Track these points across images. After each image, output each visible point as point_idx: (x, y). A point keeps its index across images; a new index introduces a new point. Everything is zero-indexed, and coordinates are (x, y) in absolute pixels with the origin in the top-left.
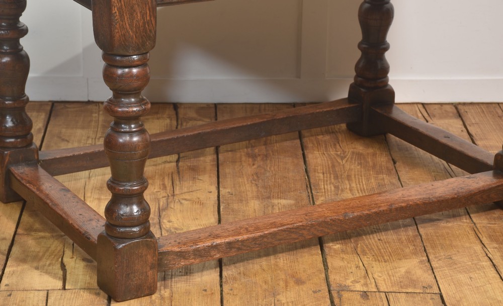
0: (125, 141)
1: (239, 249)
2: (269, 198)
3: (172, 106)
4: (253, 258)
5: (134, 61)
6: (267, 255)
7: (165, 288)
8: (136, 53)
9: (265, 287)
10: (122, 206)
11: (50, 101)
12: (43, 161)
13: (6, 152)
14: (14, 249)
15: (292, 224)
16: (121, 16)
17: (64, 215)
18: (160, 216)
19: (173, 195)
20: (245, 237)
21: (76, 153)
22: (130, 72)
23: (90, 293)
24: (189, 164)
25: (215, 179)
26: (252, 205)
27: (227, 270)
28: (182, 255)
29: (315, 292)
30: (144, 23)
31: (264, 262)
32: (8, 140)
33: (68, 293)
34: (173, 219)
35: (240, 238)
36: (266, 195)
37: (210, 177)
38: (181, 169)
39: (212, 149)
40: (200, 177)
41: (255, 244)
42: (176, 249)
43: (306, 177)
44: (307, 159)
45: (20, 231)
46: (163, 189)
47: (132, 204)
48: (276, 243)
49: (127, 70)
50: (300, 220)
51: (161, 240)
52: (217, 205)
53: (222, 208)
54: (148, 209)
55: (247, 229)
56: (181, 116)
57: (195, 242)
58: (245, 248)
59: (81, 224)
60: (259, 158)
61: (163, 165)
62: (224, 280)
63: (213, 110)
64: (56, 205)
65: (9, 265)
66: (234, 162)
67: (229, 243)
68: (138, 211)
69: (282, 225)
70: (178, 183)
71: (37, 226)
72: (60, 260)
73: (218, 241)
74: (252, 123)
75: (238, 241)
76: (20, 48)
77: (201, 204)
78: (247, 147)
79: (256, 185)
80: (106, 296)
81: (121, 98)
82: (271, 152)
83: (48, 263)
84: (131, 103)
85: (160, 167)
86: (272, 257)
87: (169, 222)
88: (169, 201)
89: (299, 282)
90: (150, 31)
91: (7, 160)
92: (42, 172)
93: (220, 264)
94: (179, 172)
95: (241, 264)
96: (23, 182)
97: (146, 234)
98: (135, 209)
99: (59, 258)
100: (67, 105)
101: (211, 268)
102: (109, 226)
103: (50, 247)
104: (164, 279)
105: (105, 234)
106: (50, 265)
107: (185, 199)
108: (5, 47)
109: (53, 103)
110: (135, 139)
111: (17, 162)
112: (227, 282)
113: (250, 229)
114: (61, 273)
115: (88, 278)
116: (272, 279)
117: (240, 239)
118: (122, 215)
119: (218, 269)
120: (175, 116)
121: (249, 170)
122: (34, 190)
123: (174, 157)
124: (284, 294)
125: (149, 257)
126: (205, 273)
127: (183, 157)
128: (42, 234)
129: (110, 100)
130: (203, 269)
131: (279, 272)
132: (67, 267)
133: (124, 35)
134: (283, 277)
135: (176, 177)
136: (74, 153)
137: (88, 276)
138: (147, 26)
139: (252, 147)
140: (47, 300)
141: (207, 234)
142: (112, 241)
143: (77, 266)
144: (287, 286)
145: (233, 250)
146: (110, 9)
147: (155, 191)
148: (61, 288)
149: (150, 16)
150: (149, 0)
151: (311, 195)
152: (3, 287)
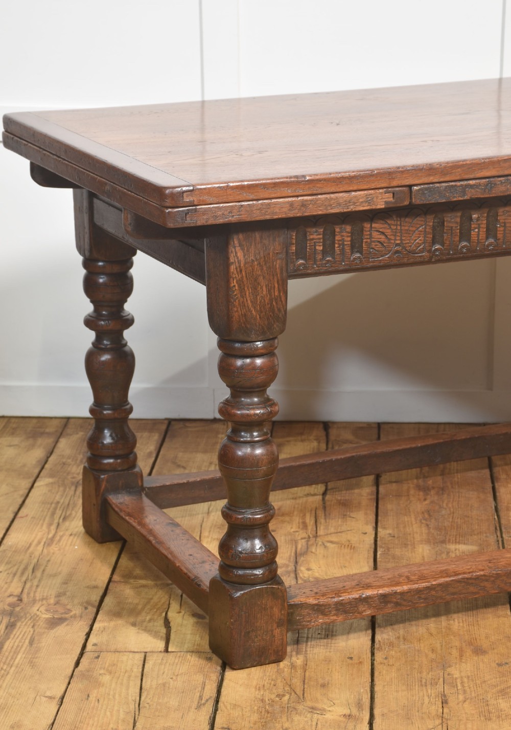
0: (245, 454)
1: (397, 604)
2: (443, 542)
3: (321, 426)
4: (417, 619)
5: (257, 348)
6: (437, 614)
7: (298, 653)
8: (259, 338)
9: (433, 656)
10: (241, 541)
11: (166, 419)
12: (149, 488)
13: (102, 477)
14: (107, 600)
15: (469, 573)
16: (242, 290)
17: (169, 556)
18: (296, 562)
19: (316, 536)
20: (406, 588)
21: (191, 480)
22: (252, 363)
23: (199, 657)
24: (339, 498)
25: (372, 517)
26: (420, 550)
27: (382, 633)
28: (319, 609)
29: (500, 665)
30: (271, 300)
31: (432, 624)
32: (106, 461)
33: (170, 656)
34: (314, 566)
35: (399, 589)
36: (440, 537)
37: (366, 514)
38: (328, 503)
39: (371, 478)
40: (352, 515)
41: (420, 598)
42: (312, 601)
43: (496, 517)
44: (498, 494)
45: (116, 578)
46: (302, 529)
47: (253, 538)
48: (448, 597)
49: (248, 361)
50: (480, 567)
51: (292, 589)
52: (372, 550)
53: (379, 553)
54: (275, 545)
55: (408, 577)
56: (332, 438)
57: (338, 593)
58: (405, 603)
59: (190, 567)
60: (433, 492)
61: (305, 499)
62: (376, 646)
63: (376, 431)
64: (161, 543)
65: (99, 620)
66: (398, 496)
67: (384, 596)
68: (261, 548)
69: (456, 574)
70: (323, 521)
71: (138, 571)
72: (164, 614)
73: (369, 593)
74: (423, 444)
75: (396, 593)
76: (124, 342)
77: (352, 548)
78: (417, 478)
79: (427, 525)
80: (220, 662)
81: (241, 397)
82: (449, 484)
83: (148, 618)
84: (253, 404)
85: (300, 501)
86: (443, 618)
87: (308, 569)
88: (310, 543)
89: (479, 651)
90: (279, 310)
91: (103, 487)
92: (146, 502)
93: (373, 625)
94: (325, 508)
95: (401, 625)
96: (122, 514)
97: (272, 579)
98: (258, 544)
99: (163, 612)
100: (188, 424)
101: (361, 630)
102: (225, 568)
103: (152, 599)
104: (297, 642)
105: (219, 579)
106: (150, 621)
107: (331, 542)
108: (105, 342)
109: (170, 422)
110: (258, 451)
111: (116, 490)
112: (380, 649)
113: (413, 578)
114: (164, 630)
115: (198, 638)
116: (442, 646)
117: (398, 591)
118: (241, 552)
119: (370, 632)
120: (324, 438)
121: (418, 506)
122: (135, 524)
123: (320, 488)
124: (457, 666)
125: (276, 610)
126: (352, 636)
127: (332, 489)
128: (143, 582)
129: (227, 400)
130: (350, 630)
131: (452, 637)
132: (172, 624)
133: (245, 315)
134: (457, 644)
135: (321, 513)
136: (188, 480)
137: (198, 635)
138: (274, 303)
139: (425, 477)
140: (144, 665)
141: (354, 583)
142: (227, 587)
143: (185, 622)
144: (461, 656)
145: (389, 605)
146: (228, 282)
147: (292, 530)
148: (163, 650)
149: (279, 292)
150: (278, 271)
151: (500, 540)
152: (89, 647)
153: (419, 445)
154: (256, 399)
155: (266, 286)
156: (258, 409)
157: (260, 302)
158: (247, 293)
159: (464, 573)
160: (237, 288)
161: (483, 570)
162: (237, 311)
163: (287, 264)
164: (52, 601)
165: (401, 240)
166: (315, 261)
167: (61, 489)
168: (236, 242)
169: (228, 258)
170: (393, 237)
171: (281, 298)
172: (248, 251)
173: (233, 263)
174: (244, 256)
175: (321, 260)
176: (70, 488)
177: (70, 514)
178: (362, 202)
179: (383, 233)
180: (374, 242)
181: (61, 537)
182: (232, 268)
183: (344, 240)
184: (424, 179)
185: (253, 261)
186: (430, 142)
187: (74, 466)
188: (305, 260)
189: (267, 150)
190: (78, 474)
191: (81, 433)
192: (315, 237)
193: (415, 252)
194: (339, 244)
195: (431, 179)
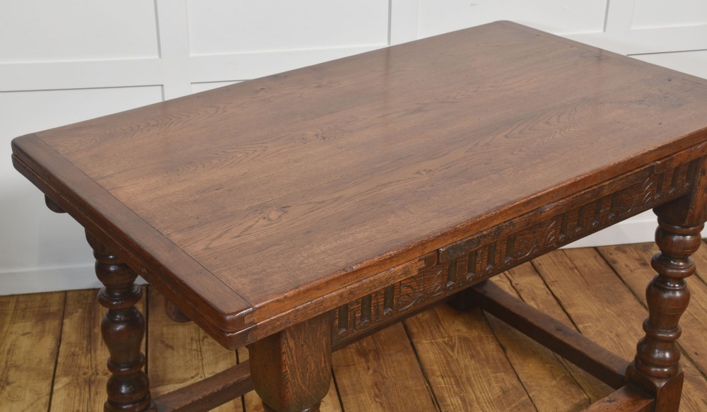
16: (293, 372)
30: (318, 372)
43: (427, 385)
44: (419, 354)
60: (371, 357)
66: (347, 366)
79: (381, 404)
82: (379, 345)
90: (325, 378)
121: (367, 378)
133: (296, 392)
138: (321, 374)
146: (279, 368)
149: (325, 363)
150: (324, 344)
155: (314, 362)
157: (309, 378)
158: (298, 374)
160: (288, 372)
162: (289, 391)
163: (331, 338)
165: (424, 287)
166: (355, 327)
167: (78, 391)
168: (288, 334)
169: (280, 349)
170: (417, 288)
171: (326, 367)
172: (298, 338)
173: (284, 353)
174: (295, 344)
175: (360, 324)
176: (84, 389)
178: (400, 275)
179: (410, 287)
180: (402, 295)
182: (284, 357)
183: (378, 302)
184: (450, 241)
185: (302, 346)
186: (424, 173)
187: (83, 357)
188: (347, 328)
189: (289, 205)
190: (88, 368)
191: (80, 310)
192: (355, 307)
193: (434, 293)
194: (375, 307)
195: (455, 239)
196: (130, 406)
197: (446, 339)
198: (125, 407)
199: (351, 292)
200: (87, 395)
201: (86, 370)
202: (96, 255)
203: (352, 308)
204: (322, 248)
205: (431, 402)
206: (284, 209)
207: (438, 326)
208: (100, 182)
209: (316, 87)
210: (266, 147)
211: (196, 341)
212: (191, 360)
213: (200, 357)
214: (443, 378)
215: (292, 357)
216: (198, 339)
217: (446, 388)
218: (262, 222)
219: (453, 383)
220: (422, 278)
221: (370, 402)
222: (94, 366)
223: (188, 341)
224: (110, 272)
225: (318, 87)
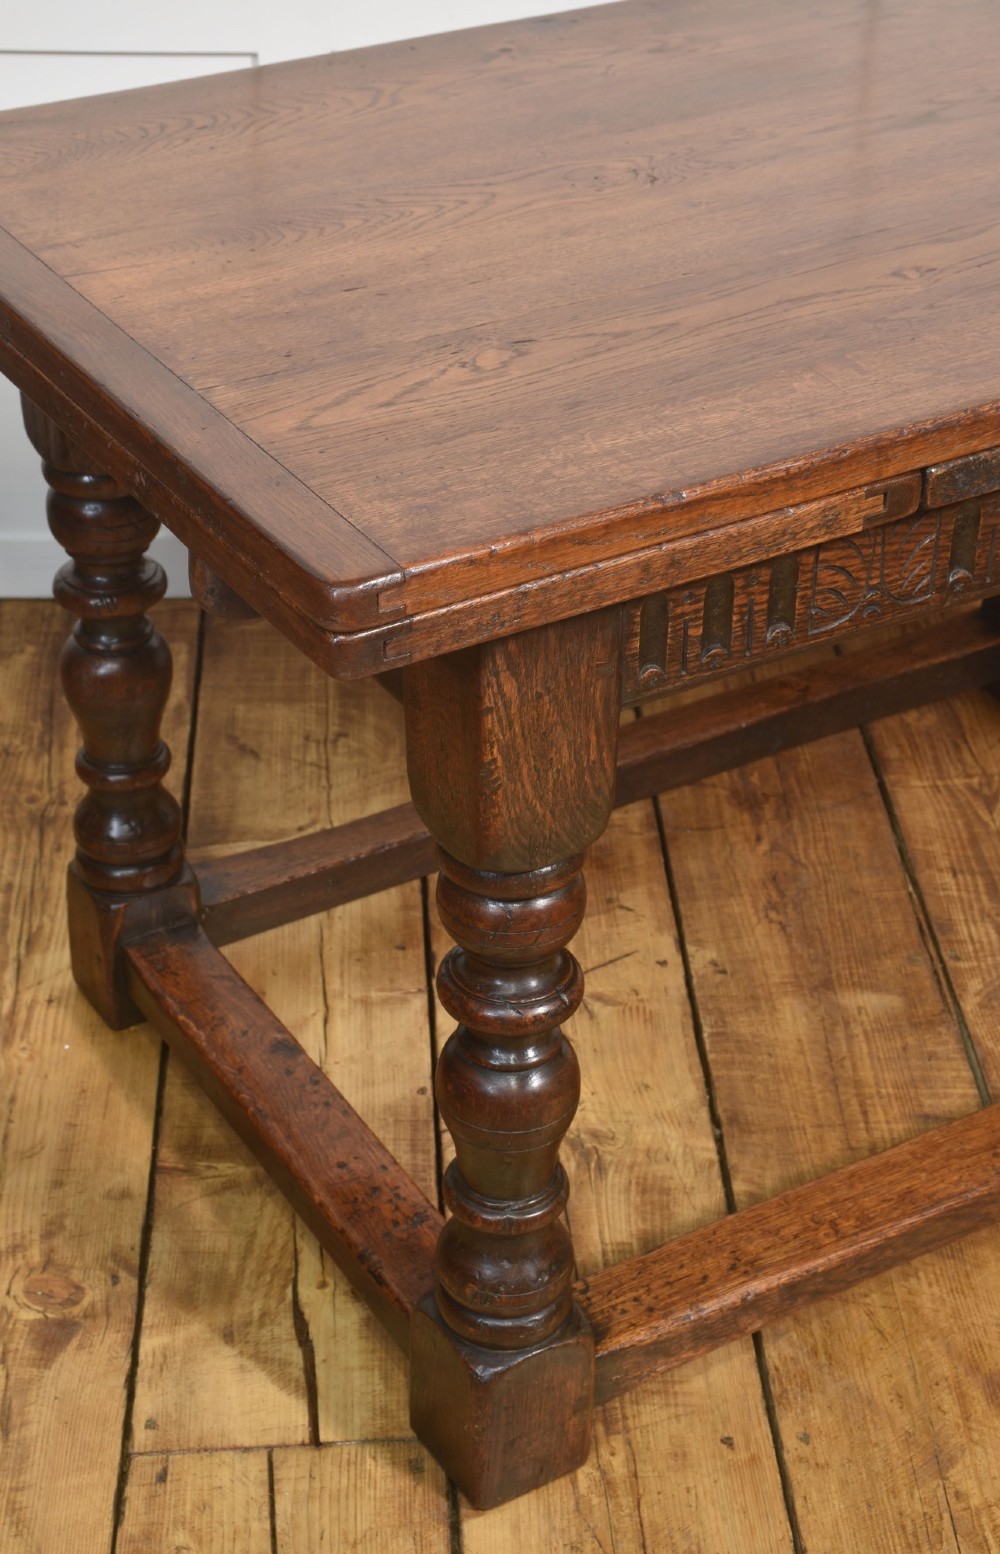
0: (505, 1090)
1: (816, 1293)
2: (827, 984)
5: (544, 884)
8: (548, 860)
9: (905, 1421)
12: (212, 908)
13: (114, 907)
14: (157, 1241)
15: (959, 1194)
16: (512, 766)
20: (834, 1257)
21: (299, 874)
22: (526, 907)
23: (393, 1463)
25: (667, 907)
26: (788, 1017)
30: (580, 773)
32: (120, 874)
33: (328, 1460)
35: (820, 1264)
43: (911, 889)
44: (897, 812)
45: (165, 1155)
47: (523, 1255)
49: (516, 905)
52: (690, 1022)
55: (834, 1225)
57: (695, 1300)
60: (768, 811)
62: (774, 1387)
65: (149, 1323)
66: (703, 828)
67: (791, 1287)
68: (541, 1275)
69: (933, 1202)
71: (210, 1129)
72: (289, 1292)
73: (760, 1286)
74: (752, 721)
75: (815, 1275)
77: (646, 1015)
79: (783, 928)
80: (442, 1476)
81: (494, 977)
82: (794, 783)
83: (257, 1308)
84: (528, 993)
91: (118, 927)
97: (562, 1323)
99: (285, 1287)
103: (254, 1233)
105: (436, 1313)
106: (262, 1318)
107: (602, 998)
111: (145, 929)
112: (785, 1399)
114: (297, 1355)
115: (377, 1383)
116: (914, 1378)
117: (820, 1269)
118: (495, 1289)
121: (749, 861)
122: (201, 1045)
124: (968, 1459)
125: (571, 1384)
128: (226, 1168)
131: (928, 1342)
132: (313, 1335)
133: (518, 819)
134: (946, 1367)
136: (290, 875)
137: (377, 1373)
138: (588, 780)
140: (272, 1503)
142: (463, 1352)
143: (341, 1322)
144: (966, 1416)
146: (478, 753)
148: (307, 1441)
149: (600, 751)
150: (599, 705)
151: (939, 967)
152: (141, 1436)
153: (744, 725)
154: (533, 983)
155: (569, 745)
156: (540, 1004)
157: (554, 784)
158: (525, 771)
159: (949, 1197)
160: (500, 763)
161: (986, 1183)
162: (500, 814)
163: (619, 686)
164: (35, 1255)
165: (882, 576)
166: (684, 663)
167: (12, 838)
168: (500, 661)
169: (480, 699)
170: (863, 575)
171: (602, 763)
172: (528, 675)
173: (490, 710)
174: (519, 690)
175: (698, 657)
176: (29, 836)
177: (41, 927)
178: (812, 528)
179: (842, 569)
180: (821, 592)
181: (31, 1008)
182: (489, 721)
183: (752, 603)
184: (959, 448)
185: (540, 696)
186: (913, 275)
187: (30, 761)
188: (662, 663)
189: (532, 336)
190: (40, 787)
191: (30, 649)
192: (687, 608)
193: (909, 595)
194: (742, 614)
195: (974, 444)
196: (130, 872)
197: (975, 781)
198: (118, 874)
199: (673, 562)
200: (34, 851)
201: (34, 791)
202: (50, 473)
203: (679, 610)
204: (607, 443)
205: (915, 931)
206: (519, 346)
207: (957, 747)
208: (46, 255)
209: (652, 51)
210: (494, 195)
211: (318, 743)
212: (301, 787)
213: (324, 782)
214: (955, 875)
215: (511, 725)
216: (322, 737)
217: (961, 900)
218: (456, 373)
219: (982, 889)
220: (879, 550)
221: (754, 919)
222: (55, 784)
223: (297, 740)
224: (82, 520)
225: (660, 50)
